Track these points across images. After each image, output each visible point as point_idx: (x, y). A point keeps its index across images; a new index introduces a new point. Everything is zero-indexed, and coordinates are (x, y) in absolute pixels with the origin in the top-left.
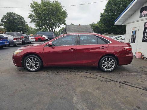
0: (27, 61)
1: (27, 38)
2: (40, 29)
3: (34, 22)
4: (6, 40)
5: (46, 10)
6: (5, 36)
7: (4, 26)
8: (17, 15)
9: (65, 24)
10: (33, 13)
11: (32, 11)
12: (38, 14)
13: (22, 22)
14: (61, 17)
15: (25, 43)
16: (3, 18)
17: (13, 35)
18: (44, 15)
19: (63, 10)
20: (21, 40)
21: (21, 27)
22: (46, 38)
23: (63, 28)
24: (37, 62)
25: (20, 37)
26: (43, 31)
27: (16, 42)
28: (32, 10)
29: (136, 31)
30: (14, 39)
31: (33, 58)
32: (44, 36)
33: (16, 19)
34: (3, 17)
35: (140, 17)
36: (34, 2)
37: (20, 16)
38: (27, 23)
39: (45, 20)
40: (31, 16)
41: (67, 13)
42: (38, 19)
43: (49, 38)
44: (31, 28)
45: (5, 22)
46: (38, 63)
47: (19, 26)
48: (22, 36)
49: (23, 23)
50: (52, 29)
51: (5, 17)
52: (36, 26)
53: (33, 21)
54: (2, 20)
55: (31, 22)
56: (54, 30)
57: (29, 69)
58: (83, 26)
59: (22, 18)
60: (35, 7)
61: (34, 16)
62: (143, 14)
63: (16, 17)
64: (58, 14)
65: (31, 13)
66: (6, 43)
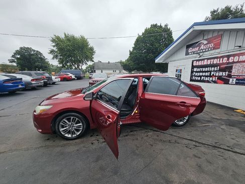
0: (61, 123)
1: (49, 79)
2: (63, 66)
3: (56, 59)
4: (20, 83)
5: (71, 46)
6: (18, 76)
7: (17, 63)
8: (34, 51)
9: (93, 61)
10: (55, 49)
11: (54, 46)
12: (61, 50)
13: (41, 58)
14: (89, 54)
15: (48, 84)
16: (15, 54)
17: (30, 75)
18: (69, 50)
19: (90, 46)
20: (42, 81)
21: (40, 64)
22: (73, 77)
23: (90, 65)
24: (79, 123)
25: (40, 77)
26: (67, 69)
27: (34, 84)
28: (54, 44)
29: (181, 70)
30: (33, 80)
31: (72, 118)
32: (71, 75)
33: (33, 55)
34: (14, 52)
35: (186, 55)
36: (55, 36)
37: (37, 51)
38: (47, 60)
39: (69, 56)
40: (52, 52)
41: (95, 50)
42: (61, 56)
43: (76, 77)
44: (53, 66)
45: (18, 59)
46: (81, 124)
47: (37, 64)
48: (43, 75)
49: (42, 60)
50: (78, 66)
51: (17, 52)
52: (60, 64)
53: (55, 57)
54: (13, 56)
55: (53, 58)
56: (80, 68)
57: (66, 135)
58: (113, 63)
59: (41, 54)
60: (57, 41)
61: (56, 52)
62: (189, 52)
63: (32, 53)
64: (85, 50)
65: (52, 48)
66: (20, 86)
